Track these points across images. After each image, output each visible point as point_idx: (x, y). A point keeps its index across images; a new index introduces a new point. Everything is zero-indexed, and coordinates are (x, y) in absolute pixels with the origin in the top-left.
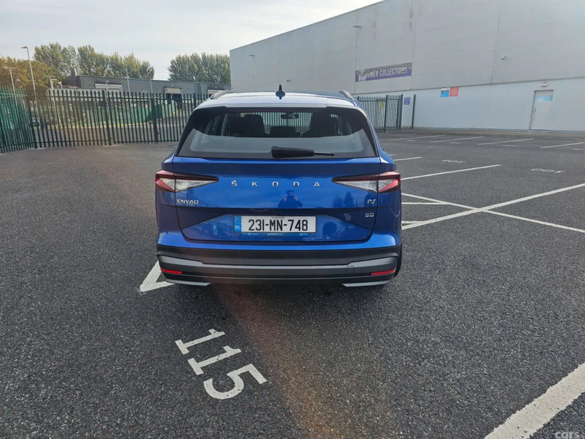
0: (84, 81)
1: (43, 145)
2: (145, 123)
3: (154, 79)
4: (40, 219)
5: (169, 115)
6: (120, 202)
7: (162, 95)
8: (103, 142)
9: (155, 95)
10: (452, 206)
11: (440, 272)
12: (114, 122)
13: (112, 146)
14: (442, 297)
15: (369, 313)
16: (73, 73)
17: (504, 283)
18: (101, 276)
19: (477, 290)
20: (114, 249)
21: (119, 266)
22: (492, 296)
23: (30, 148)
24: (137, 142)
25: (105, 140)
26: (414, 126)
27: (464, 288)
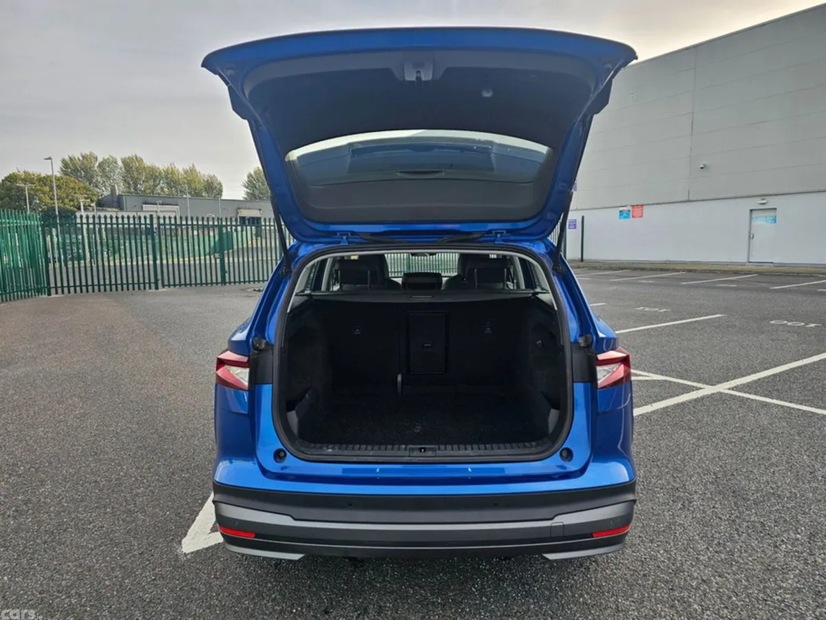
0: (128, 202)
1: (60, 290)
2: (208, 257)
3: (223, 198)
4: (35, 413)
5: (242, 245)
6: (163, 381)
7: (234, 219)
8: (147, 285)
9: (224, 220)
10: (670, 382)
11: (684, 506)
12: (164, 256)
13: (160, 290)
14: (702, 558)
15: (581, 596)
16: (113, 190)
17: (797, 529)
18: (118, 520)
19: (756, 542)
20: (146, 467)
21: (150, 500)
22: (785, 555)
23: (40, 296)
24: (196, 284)
25: (150, 283)
26: (585, 257)
27: (731, 539)
